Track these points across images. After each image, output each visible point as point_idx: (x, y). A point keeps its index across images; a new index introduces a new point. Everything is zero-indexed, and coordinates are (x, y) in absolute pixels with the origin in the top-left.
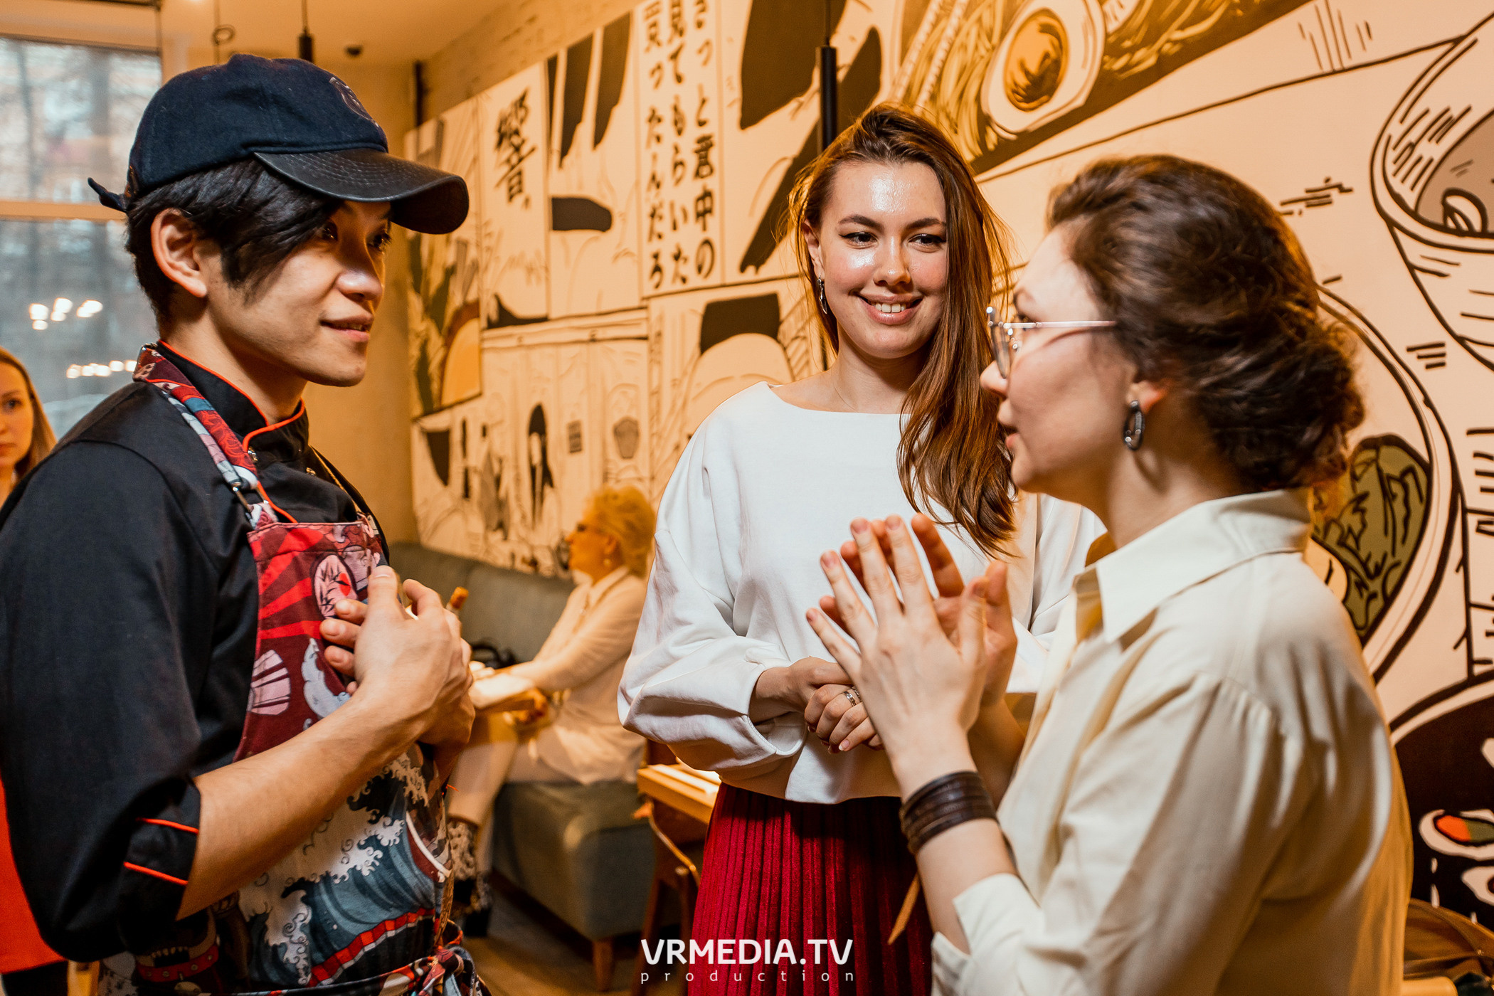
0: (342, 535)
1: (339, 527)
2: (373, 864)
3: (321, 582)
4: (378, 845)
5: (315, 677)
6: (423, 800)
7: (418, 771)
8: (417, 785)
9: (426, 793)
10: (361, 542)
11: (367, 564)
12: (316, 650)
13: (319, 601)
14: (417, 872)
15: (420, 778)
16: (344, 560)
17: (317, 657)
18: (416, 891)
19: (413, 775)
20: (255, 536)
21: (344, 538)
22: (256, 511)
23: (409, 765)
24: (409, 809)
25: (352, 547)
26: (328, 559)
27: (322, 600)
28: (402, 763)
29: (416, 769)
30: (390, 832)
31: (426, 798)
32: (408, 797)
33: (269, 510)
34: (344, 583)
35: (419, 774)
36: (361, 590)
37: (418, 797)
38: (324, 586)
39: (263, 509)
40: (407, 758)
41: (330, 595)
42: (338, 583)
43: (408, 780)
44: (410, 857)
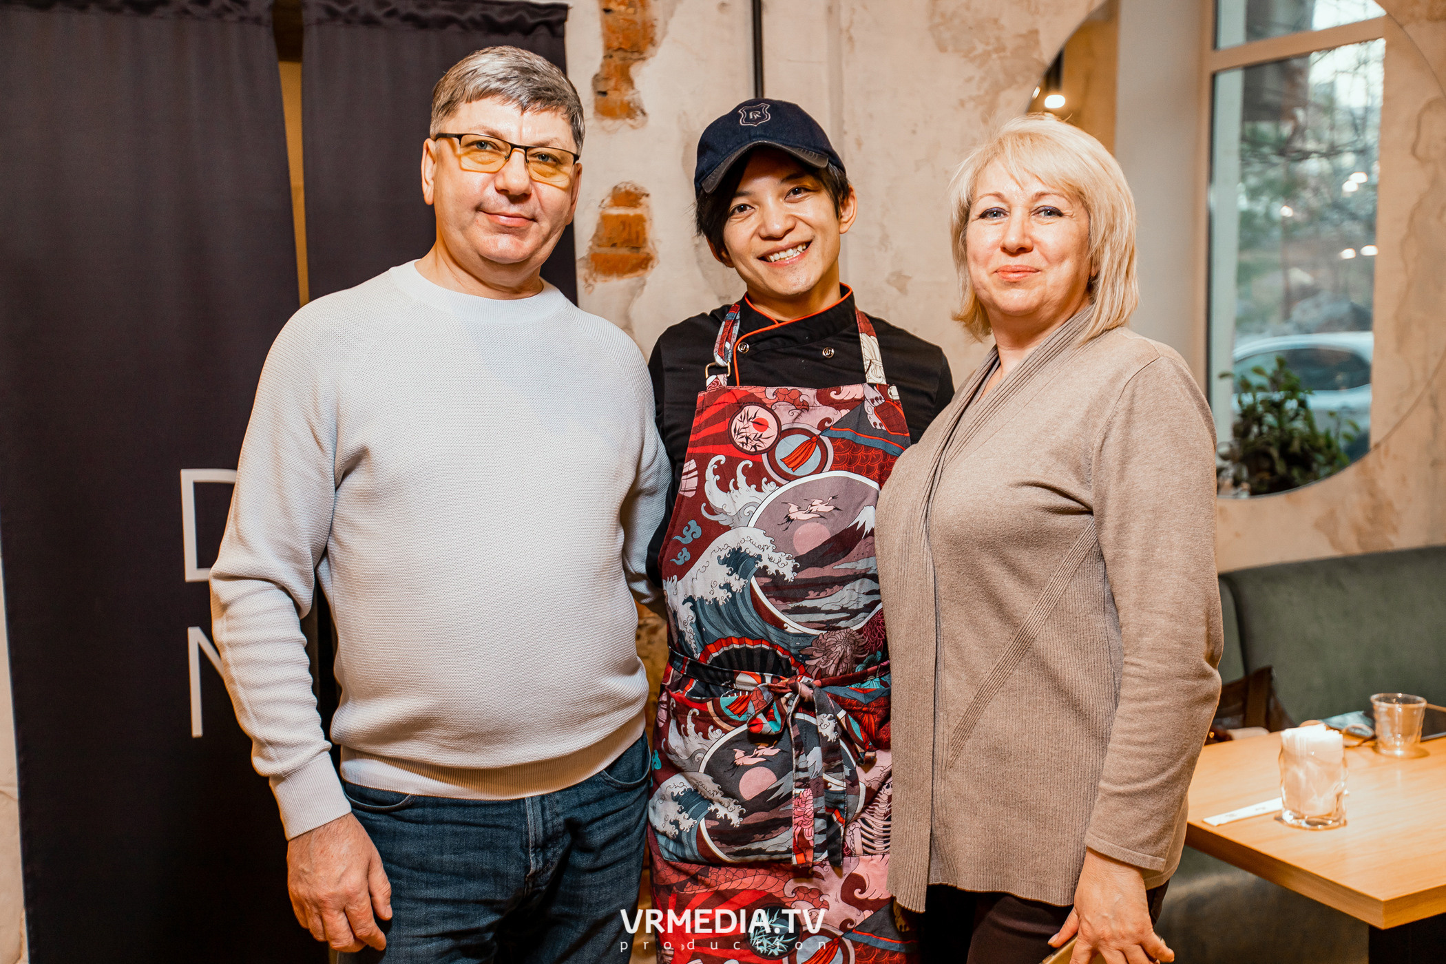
0: (773, 395)
1: (770, 391)
2: (726, 600)
3: (738, 422)
4: (730, 590)
5: (711, 479)
6: (784, 576)
7: (787, 555)
8: (780, 564)
9: (793, 572)
10: (789, 400)
11: (796, 414)
12: (718, 463)
13: (733, 433)
14: (755, 615)
15: (788, 561)
16: (773, 411)
17: (716, 467)
18: (752, 626)
19: (776, 556)
20: (701, 395)
21: (775, 396)
22: (710, 380)
23: (770, 549)
24: (756, 575)
25: (780, 403)
26: (746, 408)
27: (735, 433)
28: (757, 545)
29: (784, 554)
30: (737, 584)
31: (790, 576)
32: (760, 568)
33: (722, 379)
34: (760, 424)
35: (788, 559)
36: (784, 431)
37: (777, 571)
38: (740, 425)
39: (717, 378)
40: (769, 544)
41: (744, 430)
42: (752, 424)
43: (765, 558)
44: (750, 604)
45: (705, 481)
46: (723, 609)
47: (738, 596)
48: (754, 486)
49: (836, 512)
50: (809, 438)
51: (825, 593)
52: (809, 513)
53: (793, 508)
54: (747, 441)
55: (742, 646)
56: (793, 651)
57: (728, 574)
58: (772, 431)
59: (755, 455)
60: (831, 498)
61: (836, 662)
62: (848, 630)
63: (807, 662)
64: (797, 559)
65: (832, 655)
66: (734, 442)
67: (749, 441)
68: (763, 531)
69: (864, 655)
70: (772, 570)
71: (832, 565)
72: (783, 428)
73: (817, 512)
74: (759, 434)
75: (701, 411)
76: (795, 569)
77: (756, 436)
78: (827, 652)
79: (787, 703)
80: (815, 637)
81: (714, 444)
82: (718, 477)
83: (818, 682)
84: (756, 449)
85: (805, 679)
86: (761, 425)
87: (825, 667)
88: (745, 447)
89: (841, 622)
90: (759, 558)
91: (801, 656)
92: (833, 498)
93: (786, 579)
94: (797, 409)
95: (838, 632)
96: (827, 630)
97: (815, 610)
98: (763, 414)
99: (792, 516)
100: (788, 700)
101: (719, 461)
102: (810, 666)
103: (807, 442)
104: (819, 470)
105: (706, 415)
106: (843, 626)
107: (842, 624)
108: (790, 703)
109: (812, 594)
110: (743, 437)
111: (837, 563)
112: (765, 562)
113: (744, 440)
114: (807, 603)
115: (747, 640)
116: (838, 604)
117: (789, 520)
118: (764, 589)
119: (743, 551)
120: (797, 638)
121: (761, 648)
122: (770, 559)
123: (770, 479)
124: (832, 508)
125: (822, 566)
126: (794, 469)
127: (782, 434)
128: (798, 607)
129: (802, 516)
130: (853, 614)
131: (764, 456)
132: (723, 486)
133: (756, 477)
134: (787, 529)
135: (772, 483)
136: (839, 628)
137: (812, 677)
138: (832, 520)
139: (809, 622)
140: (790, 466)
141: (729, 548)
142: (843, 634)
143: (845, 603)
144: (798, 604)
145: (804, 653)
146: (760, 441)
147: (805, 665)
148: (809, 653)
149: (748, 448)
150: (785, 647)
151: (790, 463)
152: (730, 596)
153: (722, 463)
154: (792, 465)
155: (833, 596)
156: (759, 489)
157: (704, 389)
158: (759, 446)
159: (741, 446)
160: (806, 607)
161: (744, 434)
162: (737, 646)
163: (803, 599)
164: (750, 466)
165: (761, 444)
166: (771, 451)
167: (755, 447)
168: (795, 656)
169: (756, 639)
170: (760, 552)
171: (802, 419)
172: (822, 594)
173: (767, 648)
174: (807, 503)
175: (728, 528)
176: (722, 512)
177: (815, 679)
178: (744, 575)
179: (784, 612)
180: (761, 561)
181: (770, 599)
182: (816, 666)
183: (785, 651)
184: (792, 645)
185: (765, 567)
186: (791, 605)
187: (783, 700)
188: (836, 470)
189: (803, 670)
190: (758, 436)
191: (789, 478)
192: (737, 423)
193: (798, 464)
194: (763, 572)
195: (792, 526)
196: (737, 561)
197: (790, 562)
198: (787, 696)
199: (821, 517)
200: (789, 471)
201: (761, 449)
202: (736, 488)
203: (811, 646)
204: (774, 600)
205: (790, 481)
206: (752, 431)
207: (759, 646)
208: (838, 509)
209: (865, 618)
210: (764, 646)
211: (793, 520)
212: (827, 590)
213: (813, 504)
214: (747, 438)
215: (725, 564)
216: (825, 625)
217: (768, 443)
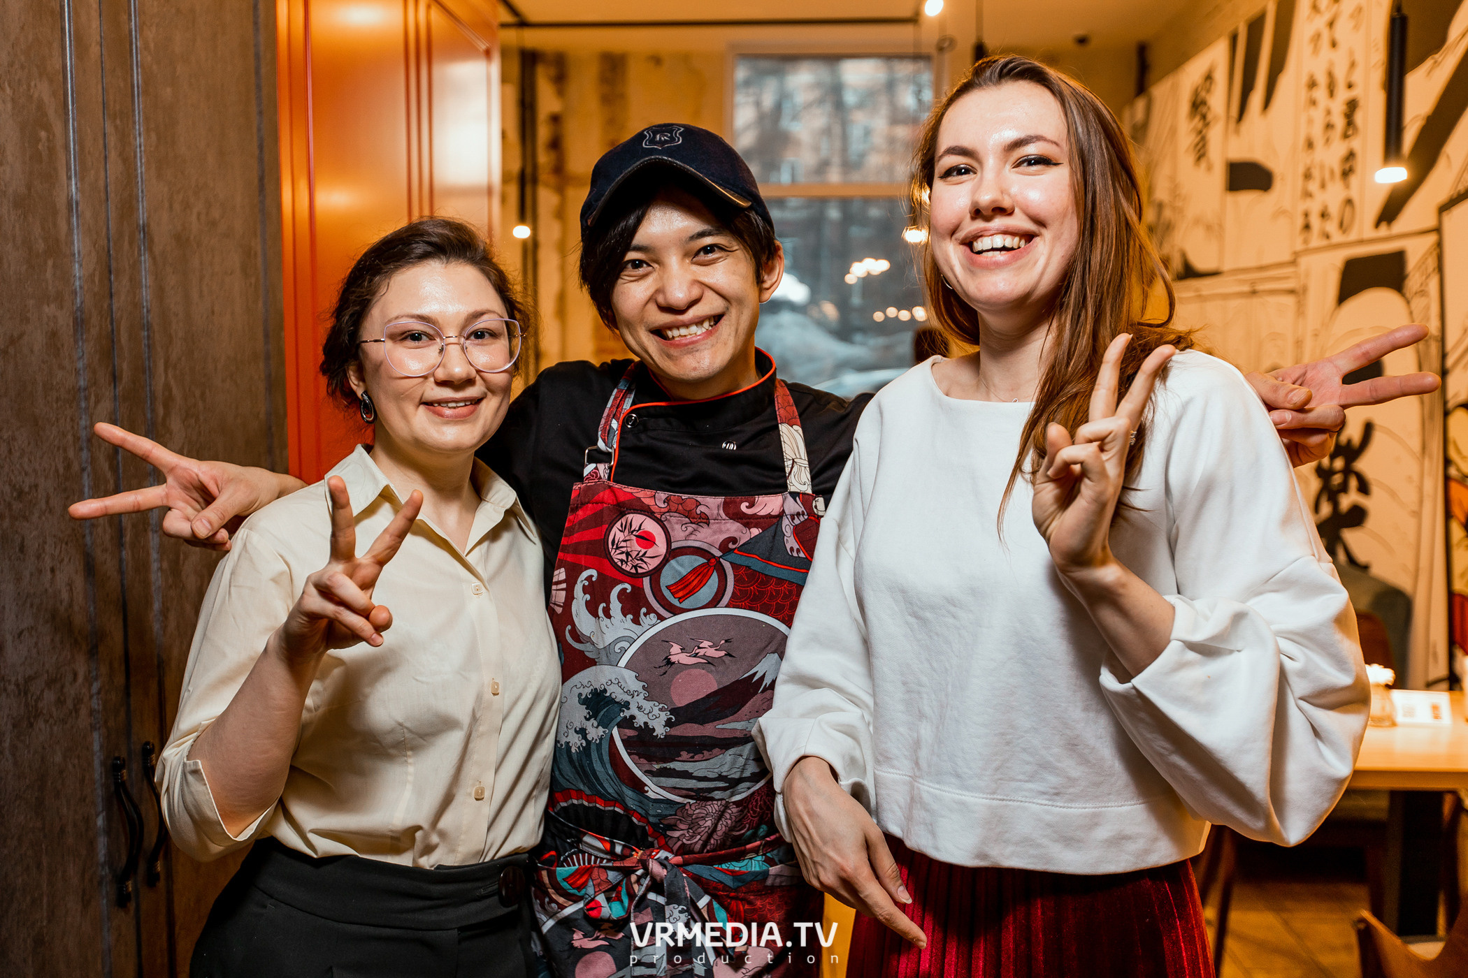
0: (664, 502)
1: (662, 495)
2: (579, 747)
3: (618, 532)
4: (585, 737)
5: (580, 598)
6: (654, 730)
7: (661, 706)
8: (650, 714)
9: (665, 726)
10: (682, 512)
11: (690, 529)
12: (589, 578)
13: (610, 546)
14: (611, 772)
15: (661, 713)
16: (662, 522)
17: (587, 583)
18: (606, 785)
19: (647, 705)
20: (577, 486)
21: (666, 504)
22: (589, 469)
23: (642, 696)
24: (619, 726)
25: (672, 514)
26: (630, 516)
27: (613, 545)
28: (625, 690)
29: (657, 704)
30: (595, 732)
31: (660, 730)
32: (625, 717)
33: (602, 469)
34: (646, 540)
35: (661, 710)
36: (674, 549)
37: (646, 723)
38: (620, 536)
39: (596, 468)
40: (640, 689)
41: (623, 544)
42: (634, 538)
43: (633, 708)
44: (606, 758)
45: (573, 598)
46: (575, 757)
47: (593, 747)
48: (630, 617)
49: (727, 659)
50: (705, 561)
51: (701, 755)
52: (694, 657)
53: (676, 649)
54: (627, 559)
55: (591, 805)
56: (651, 819)
57: (585, 717)
58: (661, 547)
59: (635, 578)
60: (723, 642)
61: (703, 838)
62: (724, 802)
63: (669, 833)
64: (673, 711)
65: (700, 830)
66: (611, 557)
67: (630, 558)
68: (634, 674)
69: (743, 831)
70: (641, 720)
71: (715, 723)
72: (674, 546)
73: (704, 657)
74: (643, 551)
75: (575, 510)
76: (669, 723)
77: (638, 554)
78: (693, 825)
79: (638, 882)
80: (680, 806)
81: (586, 554)
82: (588, 597)
83: (679, 859)
84: (636, 570)
85: (663, 854)
86: (648, 540)
87: (689, 842)
88: (624, 567)
89: (716, 792)
90: (627, 705)
91: (661, 826)
92: (726, 641)
93: (655, 734)
94: (692, 523)
95: (710, 803)
96: (696, 799)
97: (686, 775)
98: (651, 526)
99: (673, 659)
100: (639, 878)
101: (592, 576)
102: (672, 837)
103: (703, 565)
104: (714, 603)
105: (580, 513)
106: (717, 797)
107: (717, 794)
108: (642, 881)
109: (684, 755)
110: (623, 553)
111: (722, 721)
112: (633, 710)
113: (623, 557)
114: (677, 766)
115: (598, 800)
116: (716, 770)
117: (669, 662)
118: (626, 742)
119: (608, 694)
120: (658, 805)
121: (614, 811)
122: (639, 708)
123: (651, 610)
124: (723, 653)
125: (702, 723)
126: (681, 599)
127: (672, 553)
128: (665, 768)
129: (684, 659)
130: (733, 783)
131: (646, 581)
132: (592, 608)
133: (634, 606)
134: (665, 673)
135: (652, 615)
136: (712, 799)
137: (671, 852)
138: (721, 668)
139: (675, 788)
140: (676, 596)
141: (592, 687)
142: (716, 806)
143: (725, 770)
144: (665, 765)
145: (666, 822)
146: (643, 560)
147: (666, 836)
148: (672, 822)
149: (627, 568)
150: (643, 812)
151: (677, 592)
152: (584, 745)
153: (594, 579)
154: (680, 594)
155: (711, 761)
156: (636, 621)
157: (580, 478)
158: (641, 567)
159: (619, 564)
160: (674, 769)
161: (624, 550)
162: (586, 803)
163: (673, 760)
164: (628, 591)
165: (644, 565)
166: (655, 574)
167: (635, 567)
168: (654, 825)
169: (609, 800)
170: (628, 698)
171: (699, 535)
172: (697, 757)
173: (621, 812)
174: (693, 643)
175: (593, 663)
176: (589, 640)
177: (676, 855)
178: (604, 723)
179: (647, 772)
180: (629, 709)
181: (632, 756)
182: (678, 839)
183: (641, 818)
184: (651, 812)
185: (633, 717)
186: (657, 766)
187: (633, 878)
188: (734, 607)
189: (663, 842)
190: (641, 554)
191: (675, 611)
192: (616, 533)
193: (687, 594)
194: (628, 723)
195: (671, 670)
196: (598, 703)
197: (663, 714)
198: (640, 872)
199: (709, 663)
200: (675, 602)
201: (644, 571)
202: (608, 616)
203: (676, 815)
204: (637, 757)
205: (675, 615)
206: (635, 547)
207: (611, 808)
208: (731, 656)
209: (749, 788)
210: (617, 809)
211: (674, 663)
212: (705, 752)
213: (701, 646)
214: (628, 554)
215: (584, 704)
216: (694, 794)
217: (653, 564)
